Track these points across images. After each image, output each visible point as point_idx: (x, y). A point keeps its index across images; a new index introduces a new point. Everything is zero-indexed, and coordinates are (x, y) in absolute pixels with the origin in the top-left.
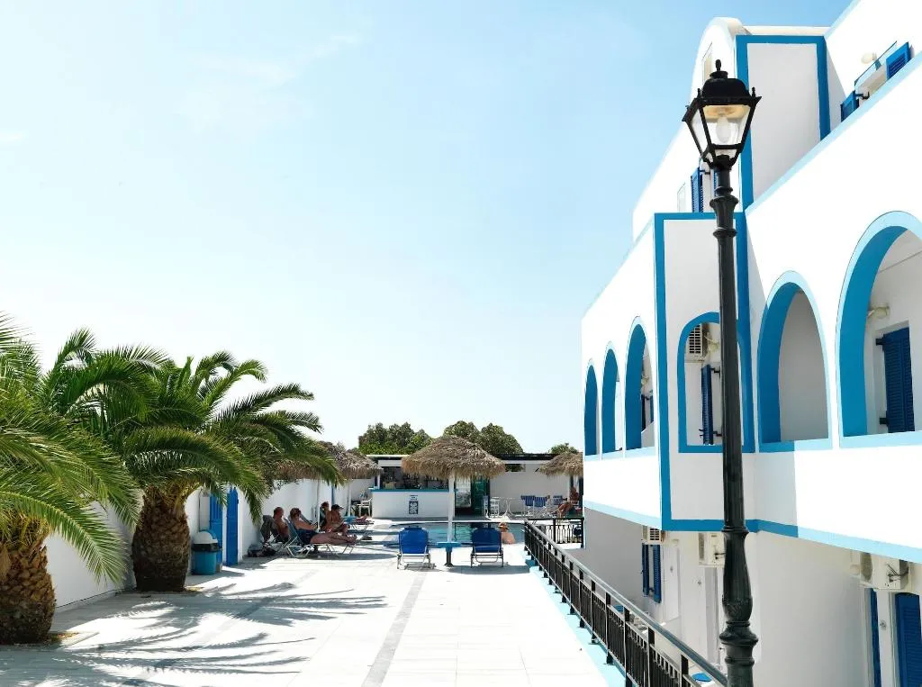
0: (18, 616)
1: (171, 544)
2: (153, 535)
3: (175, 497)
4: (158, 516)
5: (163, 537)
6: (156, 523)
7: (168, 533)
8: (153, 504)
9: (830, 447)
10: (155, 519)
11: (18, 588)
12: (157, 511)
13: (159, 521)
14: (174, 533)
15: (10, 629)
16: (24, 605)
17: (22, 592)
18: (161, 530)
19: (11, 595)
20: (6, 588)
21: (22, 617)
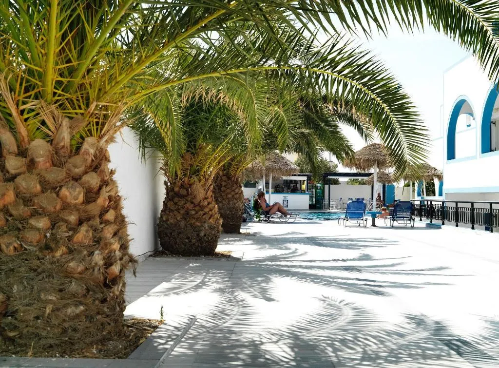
0: (202, 234)
1: (235, 201)
2: (223, 194)
3: (238, 169)
4: (225, 181)
5: (230, 196)
6: (225, 186)
7: (233, 193)
8: (221, 173)
10: (224, 184)
11: (201, 213)
12: (225, 178)
13: (227, 185)
14: (237, 194)
15: (196, 244)
16: (206, 225)
17: (204, 216)
18: (228, 191)
19: (197, 219)
20: (193, 212)
21: (205, 235)
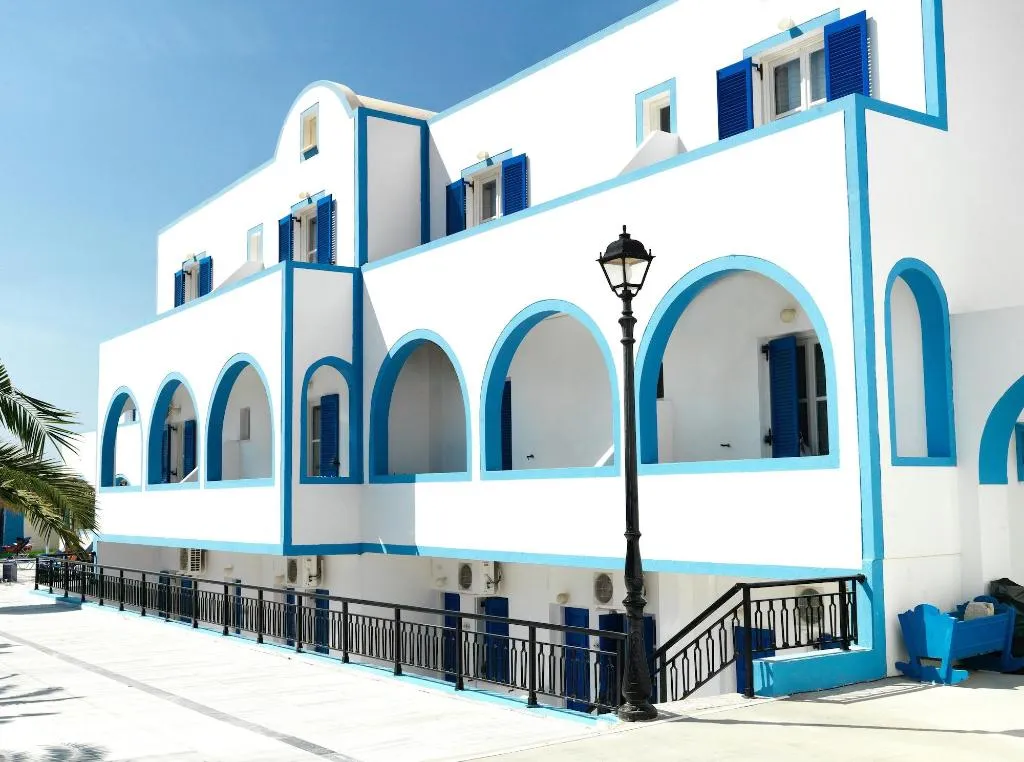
9: (469, 479)
